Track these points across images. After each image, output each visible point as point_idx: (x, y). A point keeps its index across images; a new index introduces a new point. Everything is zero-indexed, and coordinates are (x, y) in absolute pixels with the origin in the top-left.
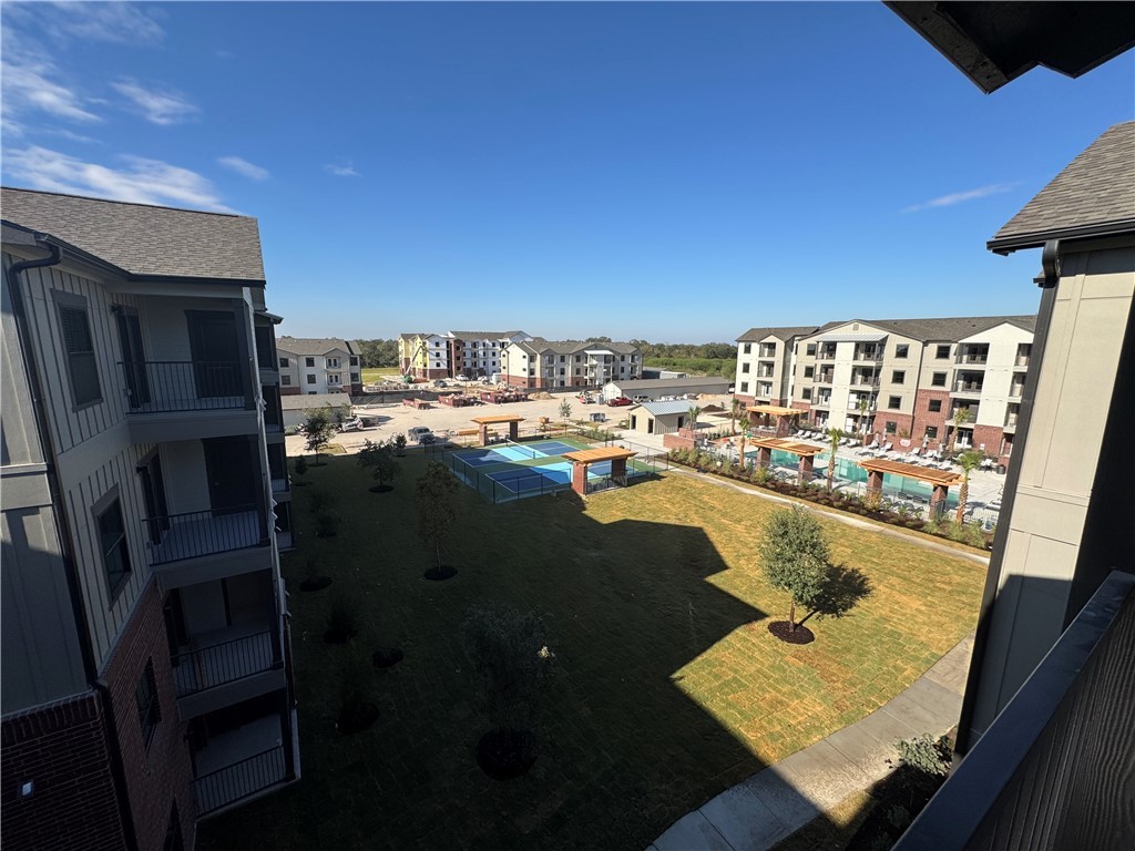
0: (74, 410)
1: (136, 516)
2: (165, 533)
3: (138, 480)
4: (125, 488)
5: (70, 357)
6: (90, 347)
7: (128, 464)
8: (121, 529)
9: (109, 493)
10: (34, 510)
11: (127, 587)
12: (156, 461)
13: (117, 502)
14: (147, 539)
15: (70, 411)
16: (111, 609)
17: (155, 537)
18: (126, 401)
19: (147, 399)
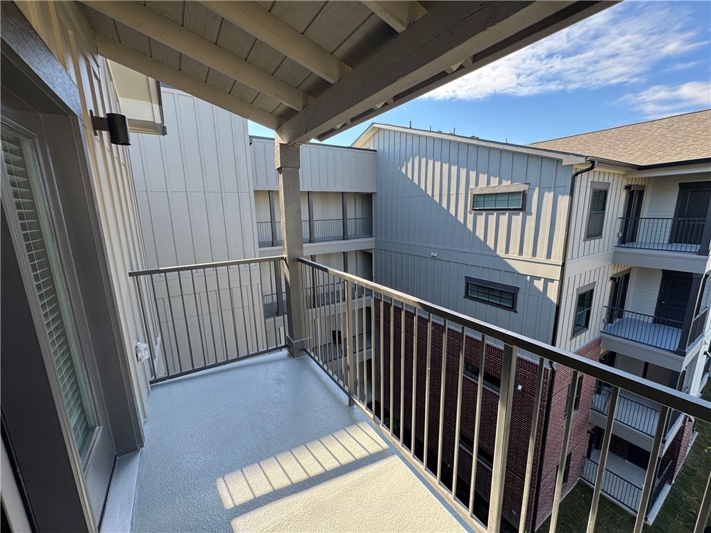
0: (584, 241)
1: (601, 303)
2: (618, 320)
3: (610, 284)
4: (600, 286)
5: (591, 214)
6: (604, 209)
7: (606, 274)
8: (590, 305)
9: (590, 285)
10: (552, 281)
11: (583, 334)
12: (627, 277)
13: (592, 291)
14: (604, 317)
15: (582, 240)
16: (571, 339)
17: (610, 319)
18: (616, 239)
19: (633, 239)
